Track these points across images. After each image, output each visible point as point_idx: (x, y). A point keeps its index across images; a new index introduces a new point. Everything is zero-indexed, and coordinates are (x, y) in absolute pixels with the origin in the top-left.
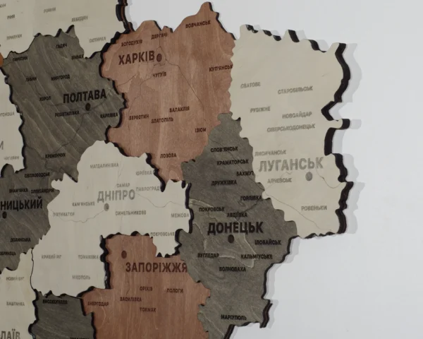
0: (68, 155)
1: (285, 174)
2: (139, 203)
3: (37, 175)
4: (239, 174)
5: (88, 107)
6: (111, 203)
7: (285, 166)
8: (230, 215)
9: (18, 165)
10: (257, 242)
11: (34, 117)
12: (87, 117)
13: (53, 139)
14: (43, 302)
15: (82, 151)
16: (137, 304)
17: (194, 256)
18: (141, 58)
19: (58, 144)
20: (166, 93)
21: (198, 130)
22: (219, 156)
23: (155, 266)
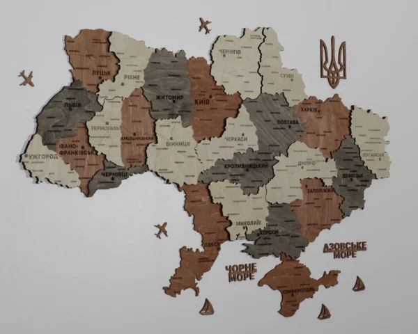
0: (280, 146)
1: (371, 158)
2: (317, 166)
3: (264, 153)
4: (354, 157)
5: (290, 127)
6: (304, 166)
7: (372, 155)
8: (351, 171)
9: (256, 148)
10: (362, 181)
11: (261, 128)
12: (290, 131)
13: (273, 139)
14: (272, 206)
16: (313, 205)
17: (338, 186)
18: (311, 110)
19: (275, 142)
20: (322, 125)
21: (336, 140)
22: (346, 150)
23: (320, 190)
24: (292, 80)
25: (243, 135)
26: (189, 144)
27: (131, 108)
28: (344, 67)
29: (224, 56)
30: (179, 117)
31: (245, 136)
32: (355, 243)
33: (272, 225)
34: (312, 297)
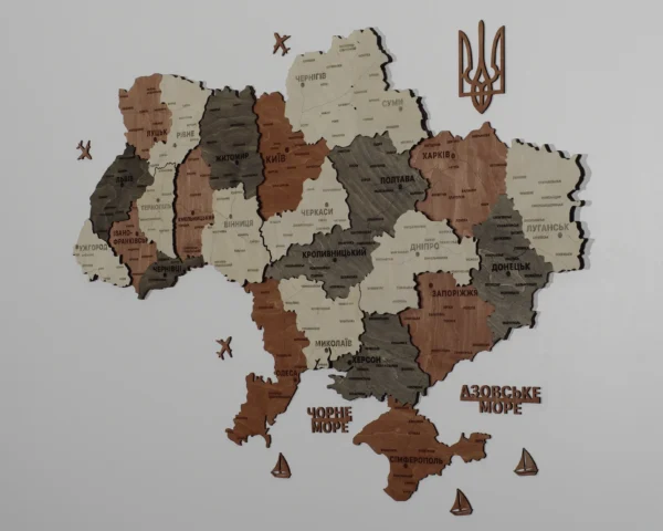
0: (386, 219)
1: (544, 234)
2: (442, 251)
3: (360, 232)
4: (512, 233)
5: (400, 187)
6: (421, 252)
7: (544, 229)
8: (507, 259)
9: (346, 225)
10: (526, 276)
11: (356, 192)
12: (400, 194)
13: (374, 209)
14: (370, 319)
15: (397, 216)
16: (442, 318)
17: (483, 285)
18: (439, 155)
19: (377, 212)
20: (460, 180)
21: (483, 205)
22: (498, 221)
23: (455, 293)
24: (401, 109)
25: (327, 205)
26: (251, 223)
27: (189, 177)
28: (501, 73)
29: (303, 85)
30: (241, 185)
31: (330, 207)
32: (519, 388)
33: (371, 349)
34: (440, 474)
